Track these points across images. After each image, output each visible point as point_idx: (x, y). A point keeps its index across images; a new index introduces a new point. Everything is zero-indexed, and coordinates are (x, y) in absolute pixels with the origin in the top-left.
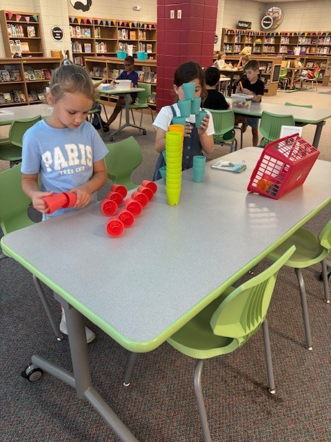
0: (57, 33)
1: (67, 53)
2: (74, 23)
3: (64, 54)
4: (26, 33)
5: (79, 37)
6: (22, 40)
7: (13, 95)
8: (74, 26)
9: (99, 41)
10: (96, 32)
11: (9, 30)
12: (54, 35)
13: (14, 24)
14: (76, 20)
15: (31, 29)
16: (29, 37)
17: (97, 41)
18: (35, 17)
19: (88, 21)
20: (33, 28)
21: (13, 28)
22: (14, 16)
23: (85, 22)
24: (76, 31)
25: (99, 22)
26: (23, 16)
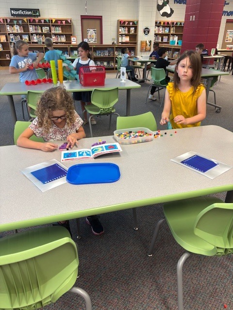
0: (147, 31)
1: (150, 42)
2: (158, 24)
3: (148, 43)
4: (129, 31)
5: (160, 33)
6: (126, 35)
7: (108, 63)
8: (158, 26)
9: (173, 35)
10: (172, 29)
11: (120, 30)
12: (145, 32)
13: (123, 27)
14: (160, 23)
15: (132, 29)
16: (131, 33)
17: (172, 34)
18: (136, 22)
19: (168, 23)
20: (133, 28)
21: (123, 28)
22: (124, 22)
23: (166, 24)
24: (159, 29)
25: (175, 24)
26: (129, 22)
